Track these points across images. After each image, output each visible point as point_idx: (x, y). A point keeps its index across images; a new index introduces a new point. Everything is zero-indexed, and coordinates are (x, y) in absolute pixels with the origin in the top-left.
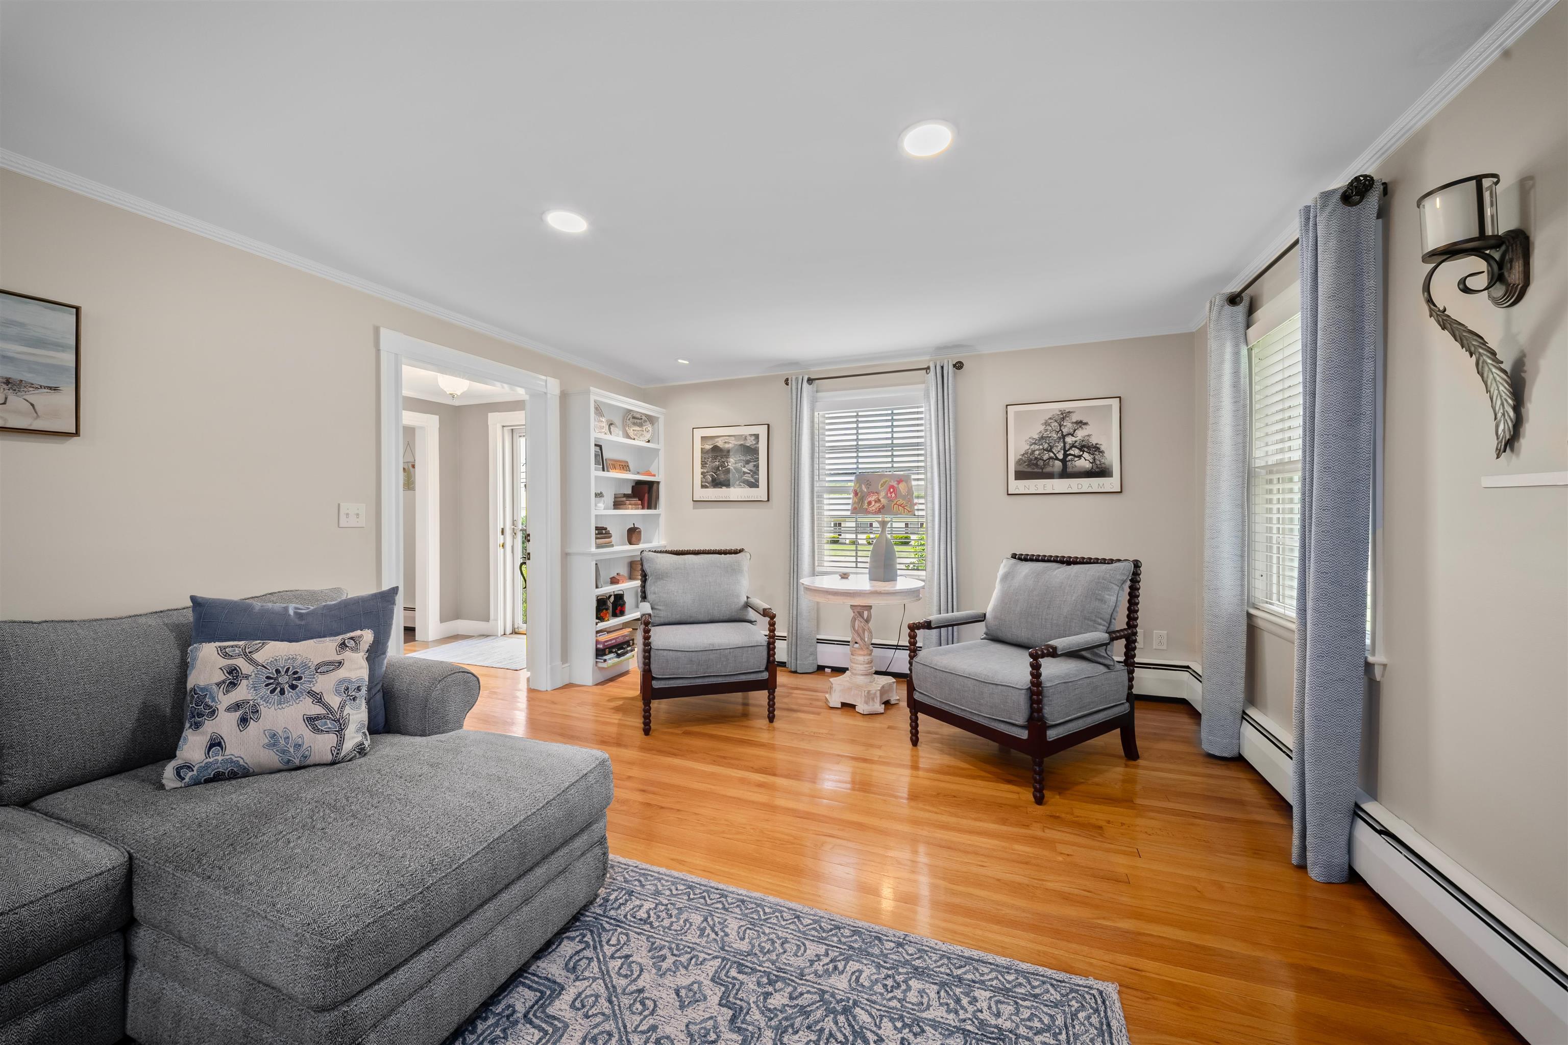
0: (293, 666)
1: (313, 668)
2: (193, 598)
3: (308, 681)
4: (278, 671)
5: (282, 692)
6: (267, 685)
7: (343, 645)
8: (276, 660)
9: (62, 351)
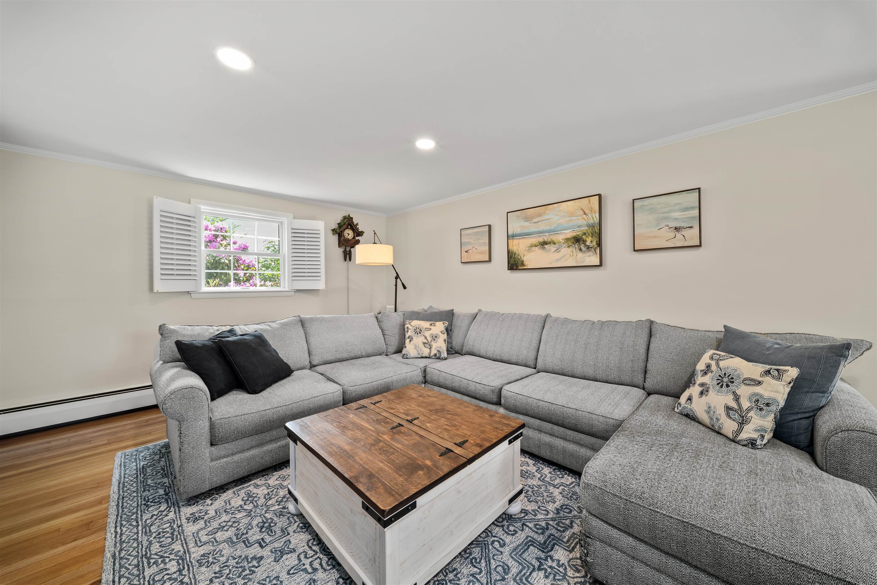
0: (733, 374)
1: (742, 379)
2: (725, 326)
3: (736, 386)
4: (725, 374)
5: (722, 386)
6: (717, 380)
7: (768, 372)
8: (728, 368)
9: (694, 210)
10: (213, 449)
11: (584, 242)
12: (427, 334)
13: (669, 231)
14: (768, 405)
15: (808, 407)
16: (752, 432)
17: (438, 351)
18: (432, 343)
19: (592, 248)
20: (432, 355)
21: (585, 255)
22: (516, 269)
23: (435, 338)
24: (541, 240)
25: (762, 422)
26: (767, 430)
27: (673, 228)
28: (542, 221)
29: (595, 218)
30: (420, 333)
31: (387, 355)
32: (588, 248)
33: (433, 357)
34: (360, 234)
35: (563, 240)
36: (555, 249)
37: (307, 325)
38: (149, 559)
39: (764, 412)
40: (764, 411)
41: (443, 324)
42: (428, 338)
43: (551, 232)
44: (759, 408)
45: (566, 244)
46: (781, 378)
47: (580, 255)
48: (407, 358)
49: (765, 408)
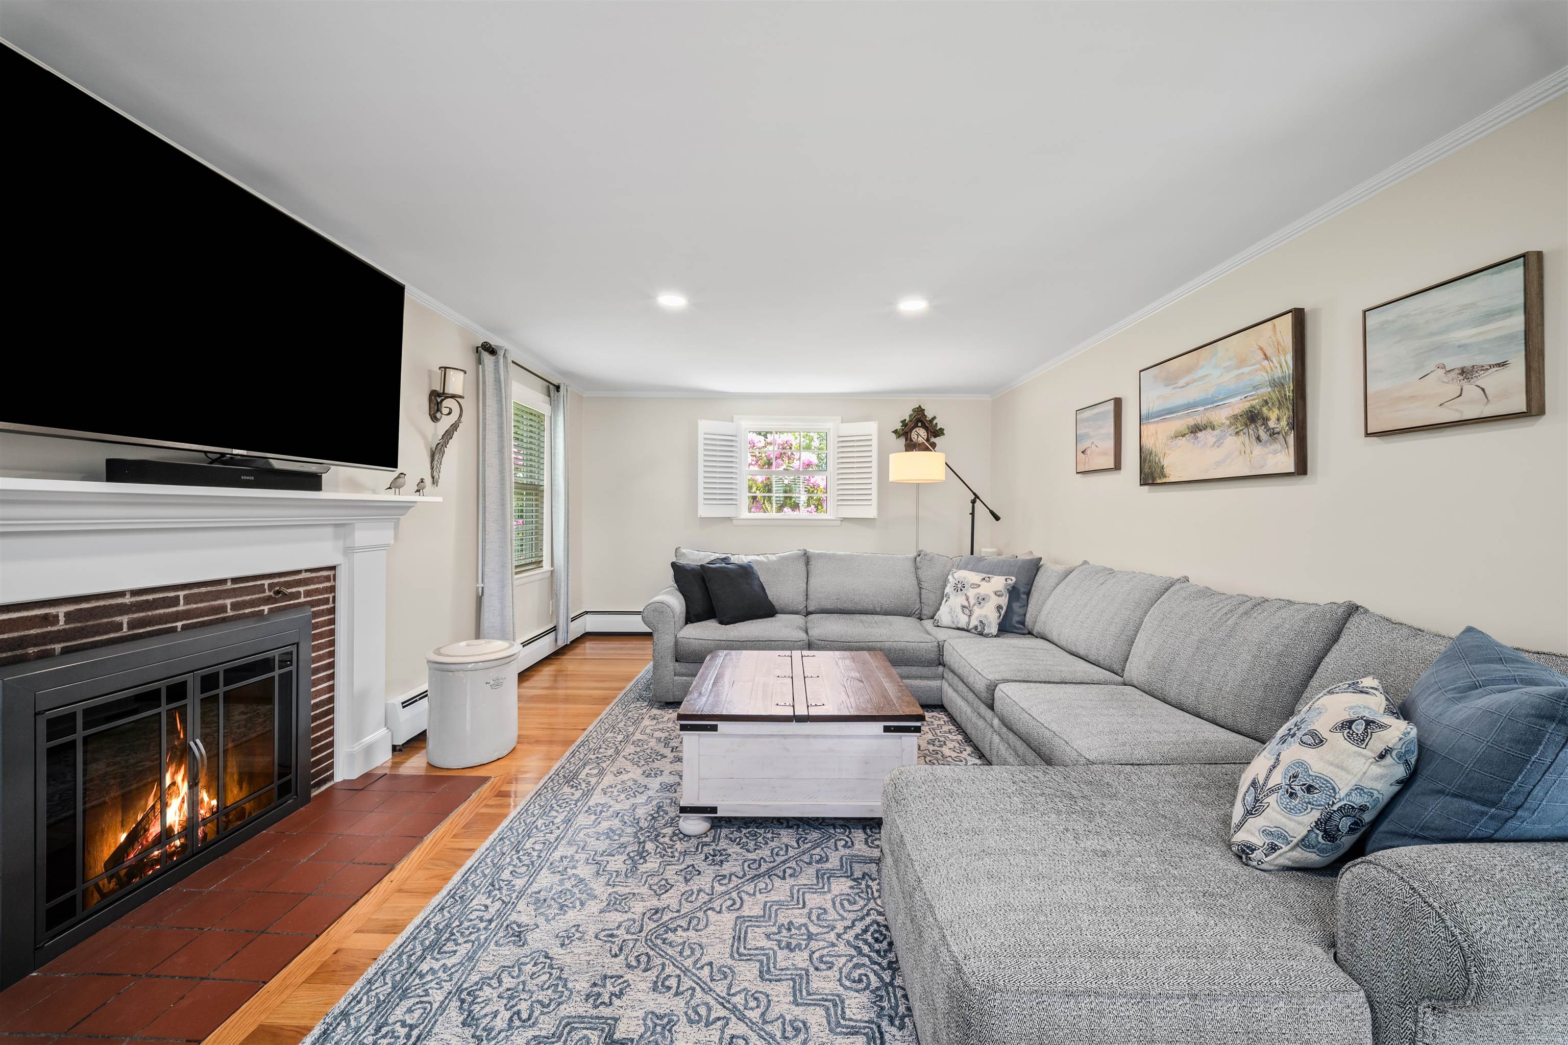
1: (1305, 732)
3: (1290, 743)
4: (1303, 720)
6: (1288, 730)
7: (1348, 724)
8: (1318, 708)
9: (1510, 316)
10: (677, 664)
11: (1266, 420)
12: (972, 593)
13: (1445, 380)
14: (1309, 789)
15: (1433, 826)
16: (1257, 833)
17: (981, 622)
18: (975, 607)
19: (1278, 433)
20: (971, 626)
21: (1266, 450)
22: (1153, 484)
23: (981, 600)
24: (1191, 422)
25: (1284, 820)
26: (1290, 839)
27: (1457, 371)
28: (1194, 381)
29: (1284, 364)
30: (961, 590)
31: (921, 619)
32: (1273, 434)
33: (973, 631)
34: (938, 433)
35: (1227, 419)
36: (1214, 439)
37: (812, 562)
38: (614, 728)
39: (1297, 802)
40: (1298, 800)
41: (1006, 580)
42: (970, 600)
43: (1208, 404)
44: (1290, 790)
45: (1233, 427)
46: (1366, 741)
47: (1258, 450)
48: (938, 626)
49: (1300, 793)
